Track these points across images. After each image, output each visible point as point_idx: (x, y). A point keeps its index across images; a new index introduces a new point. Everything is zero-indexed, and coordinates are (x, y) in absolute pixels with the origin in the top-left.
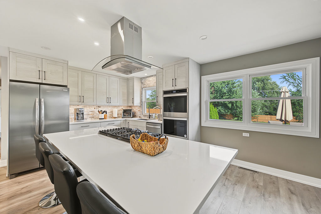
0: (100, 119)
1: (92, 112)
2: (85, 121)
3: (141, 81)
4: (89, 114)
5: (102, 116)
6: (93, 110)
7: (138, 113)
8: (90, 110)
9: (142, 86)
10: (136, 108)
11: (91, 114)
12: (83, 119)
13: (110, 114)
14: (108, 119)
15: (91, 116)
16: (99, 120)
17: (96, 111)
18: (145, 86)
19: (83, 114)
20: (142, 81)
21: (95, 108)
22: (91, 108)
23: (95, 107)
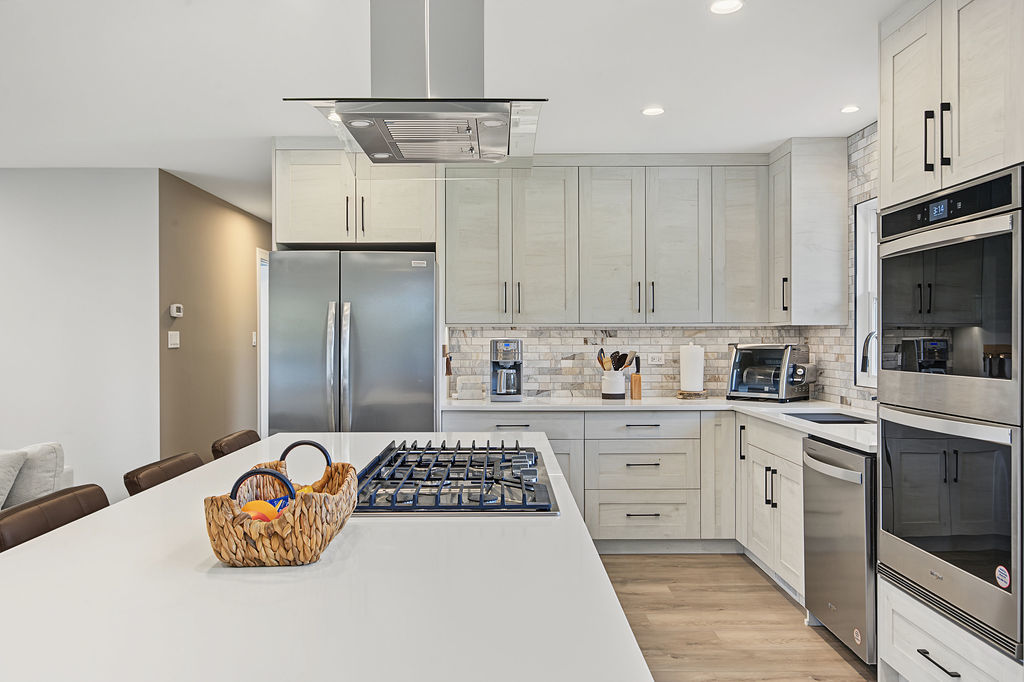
0: (606, 396)
1: (573, 357)
2: (526, 402)
3: (849, 156)
4: (557, 371)
5: (616, 381)
6: (576, 350)
7: (838, 374)
8: (562, 349)
9: (856, 192)
10: (827, 341)
11: (570, 371)
12: (519, 392)
13: (663, 370)
14: (647, 402)
15: (570, 379)
16: (598, 403)
17: (591, 351)
18: (867, 187)
19: (517, 366)
20: (855, 157)
21: (586, 342)
22: (571, 340)
23: (589, 334)
